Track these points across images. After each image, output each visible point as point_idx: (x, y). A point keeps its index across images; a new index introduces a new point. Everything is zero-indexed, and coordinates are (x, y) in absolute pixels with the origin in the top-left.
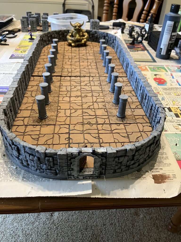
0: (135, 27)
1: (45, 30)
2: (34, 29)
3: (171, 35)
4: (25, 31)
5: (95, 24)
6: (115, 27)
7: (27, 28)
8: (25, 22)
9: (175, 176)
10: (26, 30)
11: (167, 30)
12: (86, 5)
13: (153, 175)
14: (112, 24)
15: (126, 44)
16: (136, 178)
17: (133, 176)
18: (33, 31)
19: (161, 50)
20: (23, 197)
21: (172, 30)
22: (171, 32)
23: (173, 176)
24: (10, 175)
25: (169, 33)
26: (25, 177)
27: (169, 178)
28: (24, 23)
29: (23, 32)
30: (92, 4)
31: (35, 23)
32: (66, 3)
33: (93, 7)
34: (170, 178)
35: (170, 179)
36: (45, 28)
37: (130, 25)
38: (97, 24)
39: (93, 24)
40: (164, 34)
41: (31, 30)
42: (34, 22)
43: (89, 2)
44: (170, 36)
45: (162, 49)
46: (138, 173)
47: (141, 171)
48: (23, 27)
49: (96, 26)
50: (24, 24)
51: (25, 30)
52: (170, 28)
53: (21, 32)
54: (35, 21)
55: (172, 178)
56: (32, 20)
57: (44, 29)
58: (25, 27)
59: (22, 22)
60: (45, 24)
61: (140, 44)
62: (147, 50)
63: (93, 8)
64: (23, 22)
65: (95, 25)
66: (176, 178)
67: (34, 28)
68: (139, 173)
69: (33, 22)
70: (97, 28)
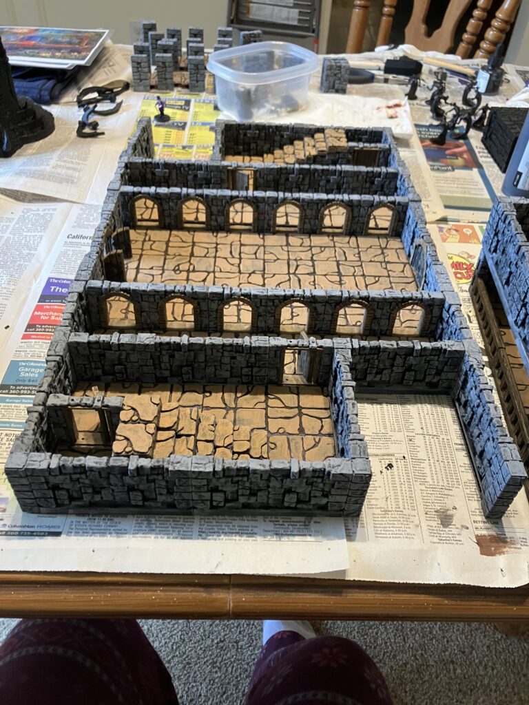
0: (449, 74)
2: (166, 83)
4: (142, 88)
5: (337, 72)
6: (390, 77)
7: (147, 81)
8: (142, 64)
9: (526, 542)
10: (145, 87)
13: (477, 536)
14: (382, 65)
15: (422, 140)
16: (441, 540)
17: (433, 536)
18: (164, 87)
19: (518, 176)
20: (205, 573)
23: (522, 541)
24: (170, 524)
26: (204, 530)
27: (513, 544)
28: (141, 67)
29: (135, 90)
34: (514, 546)
35: (515, 548)
36: (197, 81)
37: (435, 69)
38: (341, 72)
39: (329, 72)
41: (159, 87)
42: (167, 64)
46: (444, 529)
47: (450, 525)
48: (136, 77)
49: (340, 79)
50: (140, 69)
51: (141, 85)
53: (130, 91)
54: (171, 62)
55: (519, 546)
56: (163, 57)
57: (195, 82)
58: (142, 77)
59: (136, 65)
60: (198, 69)
61: (461, 141)
64: (138, 63)
65: (335, 75)
66: (527, 545)
67: (166, 79)
68: (447, 529)
69: (164, 63)
70: (340, 83)
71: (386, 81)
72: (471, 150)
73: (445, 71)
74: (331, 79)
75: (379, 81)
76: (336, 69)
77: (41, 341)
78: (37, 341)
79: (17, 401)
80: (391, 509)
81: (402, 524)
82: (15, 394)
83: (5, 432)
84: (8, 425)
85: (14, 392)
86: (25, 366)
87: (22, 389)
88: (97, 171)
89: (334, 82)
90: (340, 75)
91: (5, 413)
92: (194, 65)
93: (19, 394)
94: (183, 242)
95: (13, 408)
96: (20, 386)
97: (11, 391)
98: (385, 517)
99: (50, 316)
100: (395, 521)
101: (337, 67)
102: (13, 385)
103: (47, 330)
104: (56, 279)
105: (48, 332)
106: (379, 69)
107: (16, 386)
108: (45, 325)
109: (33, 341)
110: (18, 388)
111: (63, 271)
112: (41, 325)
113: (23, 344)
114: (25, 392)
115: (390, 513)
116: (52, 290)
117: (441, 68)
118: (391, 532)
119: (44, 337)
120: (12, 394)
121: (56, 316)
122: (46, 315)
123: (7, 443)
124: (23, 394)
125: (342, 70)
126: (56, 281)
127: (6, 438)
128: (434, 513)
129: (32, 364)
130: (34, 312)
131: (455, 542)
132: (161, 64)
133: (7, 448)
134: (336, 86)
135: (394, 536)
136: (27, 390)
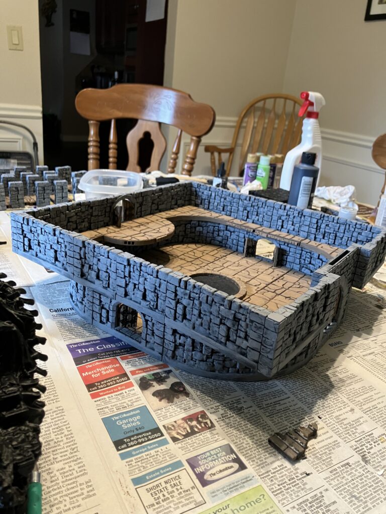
1: (44, 202)
11: (304, 190)
12: (17, 142)
14: (155, 181)
18: (16, 206)
21: (311, 189)
22: (310, 193)
25: (307, 194)
30: (32, 141)
31: (21, 190)
33: (35, 145)
36: (44, 199)
40: (300, 195)
41: (12, 206)
43: (25, 137)
44: (309, 198)
52: (309, 186)
54: (22, 187)
56: (16, 184)
57: (42, 200)
60: (44, 190)
63: (35, 148)
77: (113, 394)
78: (110, 395)
79: (144, 450)
82: (135, 445)
83: (162, 481)
84: (158, 473)
85: (132, 443)
86: (121, 419)
87: (138, 439)
91: (144, 465)
93: (139, 443)
95: (145, 457)
96: (133, 436)
97: (130, 444)
99: (100, 372)
102: (127, 438)
103: (109, 384)
104: (74, 344)
105: (111, 385)
107: (129, 437)
108: (103, 381)
109: (106, 397)
110: (133, 439)
111: (74, 336)
112: (100, 382)
113: (99, 403)
114: (143, 440)
116: (80, 352)
119: (112, 391)
120: (132, 446)
121: (105, 370)
122: (95, 373)
123: (174, 489)
124: (142, 442)
126: (76, 346)
127: (168, 485)
129: (125, 415)
130: (81, 375)
133: (179, 494)
136: (143, 437)
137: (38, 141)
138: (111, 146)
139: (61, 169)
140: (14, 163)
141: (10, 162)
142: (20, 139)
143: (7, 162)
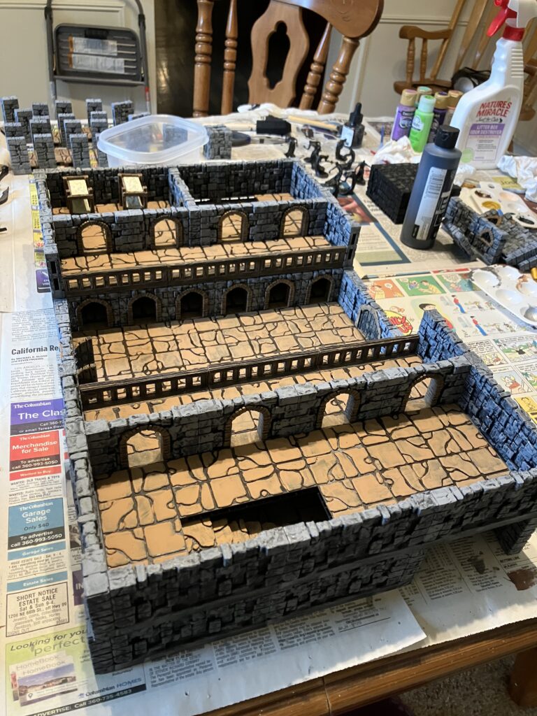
0: (314, 131)
1: (82, 164)
2: (48, 164)
3: (440, 198)
4: (23, 171)
5: (220, 139)
6: (264, 137)
7: (27, 163)
8: (20, 146)
10: (25, 169)
11: (432, 187)
14: (255, 127)
16: (483, 586)
17: (476, 584)
19: (416, 229)
21: (442, 186)
22: (440, 193)
24: (249, 642)
25: (435, 193)
26: (282, 638)
28: (19, 149)
29: (16, 174)
30: (138, 12)
32: (53, 7)
33: (141, 18)
36: (82, 159)
37: (301, 126)
38: (224, 139)
40: (424, 194)
42: (48, 144)
43: (130, 5)
44: (438, 199)
45: (418, 227)
46: (482, 575)
47: (485, 570)
48: (15, 161)
49: (224, 146)
50: (18, 152)
51: (22, 168)
52: (439, 183)
53: (10, 175)
57: (80, 160)
58: (22, 160)
60: (81, 147)
61: (349, 197)
62: (375, 221)
63: (141, 24)
64: (16, 146)
65: (219, 142)
67: (47, 160)
68: (484, 575)
69: (44, 144)
70: (224, 150)
71: (262, 141)
72: (361, 205)
73: (310, 128)
74: (216, 146)
75: (255, 142)
76: (219, 137)
77: (33, 478)
78: (30, 479)
79: (35, 552)
80: (432, 569)
81: (448, 581)
82: (29, 545)
83: (37, 591)
84: (37, 582)
85: (27, 542)
86: (29, 511)
87: (36, 538)
88: (14, 273)
89: (219, 149)
90: (224, 142)
91: (28, 569)
92: (78, 143)
93: (34, 544)
94: (139, 339)
95: (33, 561)
96: (31, 534)
97: (24, 543)
98: (432, 578)
99: (32, 448)
100: (441, 579)
101: (221, 134)
102: (24, 535)
103: (35, 464)
104: (20, 404)
105: (37, 466)
106: (252, 130)
107: (27, 535)
108: (30, 459)
109: (25, 479)
110: (30, 537)
111: (24, 393)
112: (26, 460)
113: (14, 486)
114: (41, 539)
115: (434, 573)
116: (21, 418)
117: (306, 125)
118: (442, 591)
119: (35, 473)
120: (26, 545)
121: (39, 447)
122: (26, 449)
123: (45, 602)
124: (39, 543)
125: (225, 137)
126: (21, 407)
127: (41, 597)
128: (468, 563)
129: (35, 506)
130: (11, 447)
131: (494, 585)
132: (41, 145)
133: (47, 609)
134: (221, 152)
135: (446, 593)
136: (41, 537)
137: (145, 13)
138: (228, 43)
139: (118, 106)
140: (113, 46)
141: (107, 45)
142: (121, 7)
143: (103, 44)
